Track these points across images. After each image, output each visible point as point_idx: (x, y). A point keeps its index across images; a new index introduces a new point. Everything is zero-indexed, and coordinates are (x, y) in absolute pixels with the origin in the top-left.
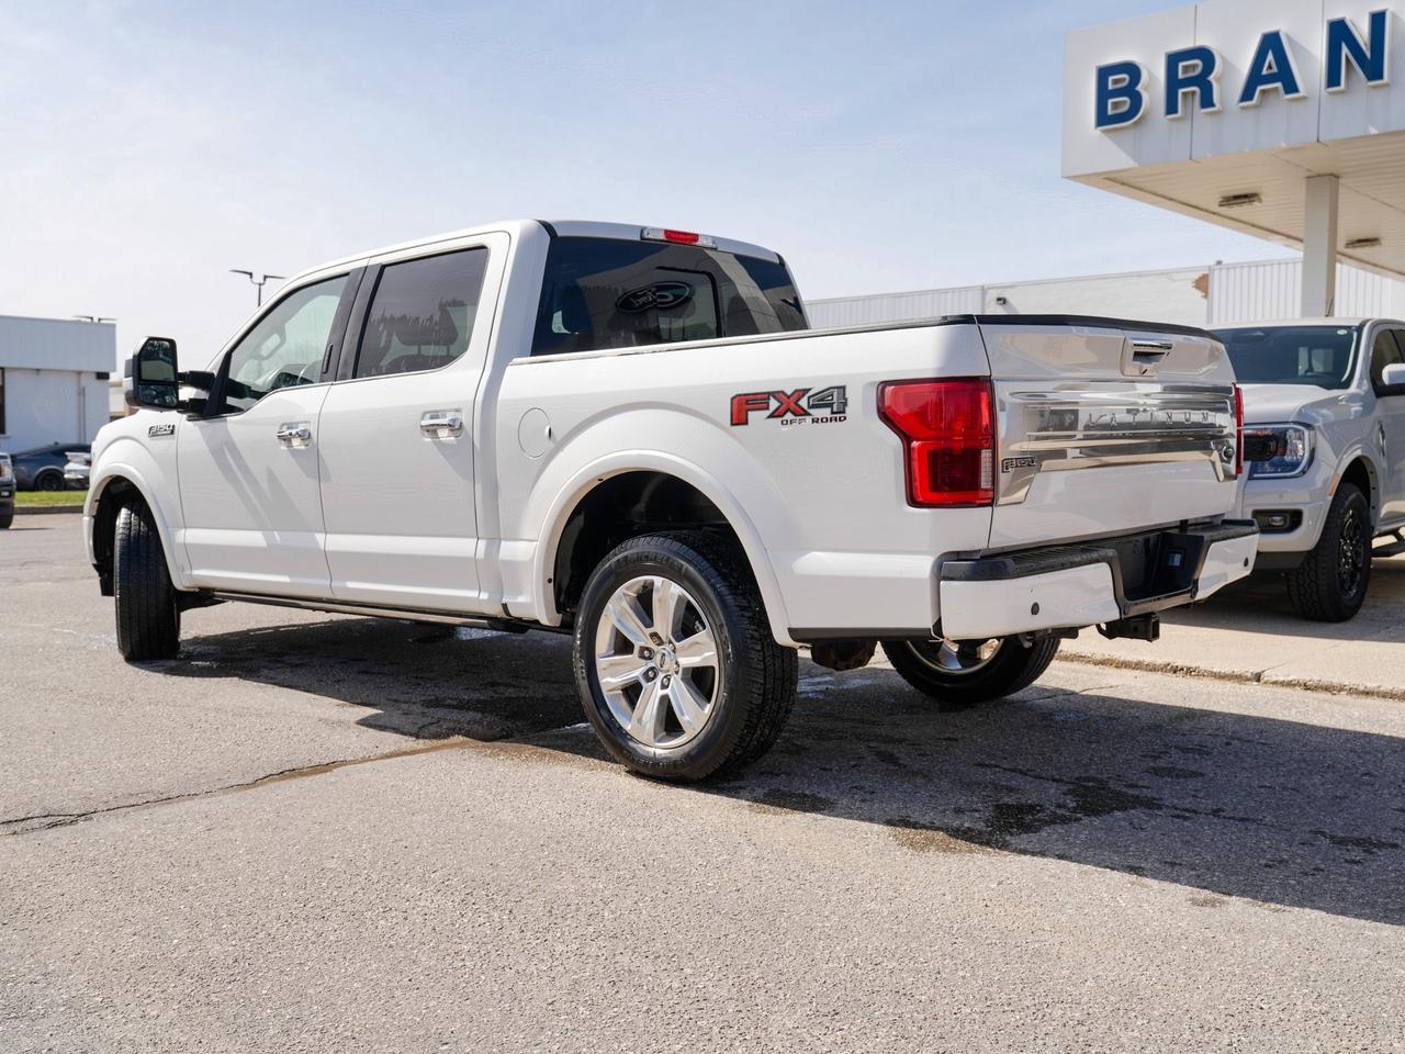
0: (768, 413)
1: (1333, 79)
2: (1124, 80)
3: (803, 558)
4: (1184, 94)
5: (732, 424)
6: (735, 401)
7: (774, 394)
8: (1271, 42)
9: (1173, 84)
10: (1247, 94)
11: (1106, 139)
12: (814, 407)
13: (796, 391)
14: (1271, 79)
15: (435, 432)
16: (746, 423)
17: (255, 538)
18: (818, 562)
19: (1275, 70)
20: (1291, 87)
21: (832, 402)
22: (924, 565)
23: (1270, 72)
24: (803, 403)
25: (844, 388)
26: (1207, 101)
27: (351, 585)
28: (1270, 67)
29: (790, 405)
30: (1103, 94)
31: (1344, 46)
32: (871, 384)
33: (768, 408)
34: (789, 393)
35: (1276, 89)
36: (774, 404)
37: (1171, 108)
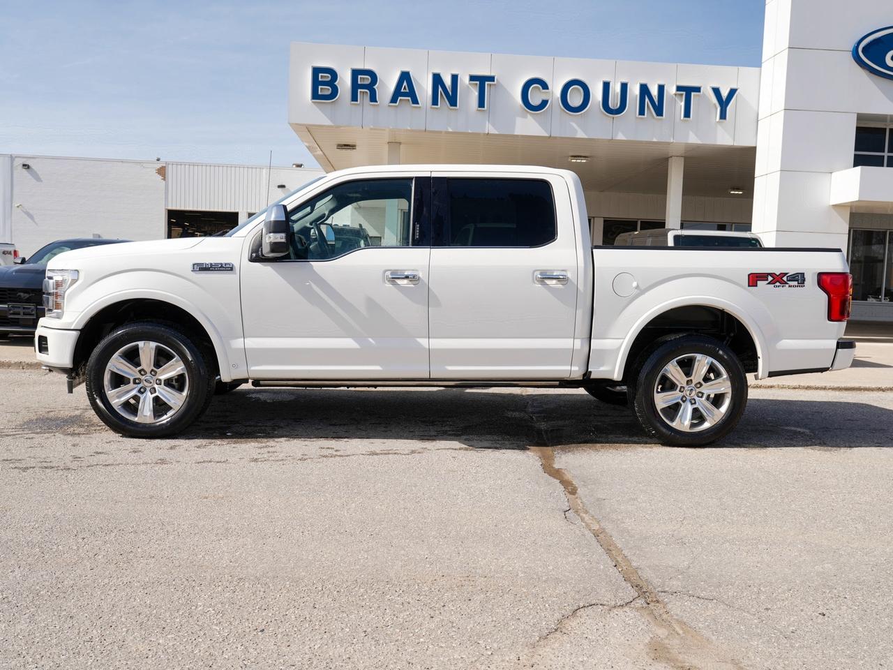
0: (767, 282)
1: (435, 102)
2: (328, 77)
3: (781, 342)
4: (360, 92)
5: (749, 286)
6: (750, 276)
7: (771, 274)
8: (405, 76)
9: (355, 86)
10: (394, 100)
11: (314, 106)
12: (789, 281)
13: (781, 274)
14: (405, 94)
15: (543, 281)
16: (756, 286)
17: (349, 343)
18: (786, 344)
19: (407, 91)
20: (415, 101)
21: (799, 278)
22: (833, 344)
23: (405, 91)
24: (785, 279)
25: (804, 274)
26: (373, 98)
27: (450, 368)
28: (405, 88)
29: (778, 279)
30: (316, 83)
31: (439, 86)
32: (815, 273)
33: (767, 280)
34: (778, 274)
35: (408, 100)
36: (770, 278)
37: (354, 98)
